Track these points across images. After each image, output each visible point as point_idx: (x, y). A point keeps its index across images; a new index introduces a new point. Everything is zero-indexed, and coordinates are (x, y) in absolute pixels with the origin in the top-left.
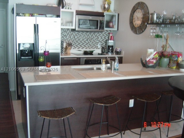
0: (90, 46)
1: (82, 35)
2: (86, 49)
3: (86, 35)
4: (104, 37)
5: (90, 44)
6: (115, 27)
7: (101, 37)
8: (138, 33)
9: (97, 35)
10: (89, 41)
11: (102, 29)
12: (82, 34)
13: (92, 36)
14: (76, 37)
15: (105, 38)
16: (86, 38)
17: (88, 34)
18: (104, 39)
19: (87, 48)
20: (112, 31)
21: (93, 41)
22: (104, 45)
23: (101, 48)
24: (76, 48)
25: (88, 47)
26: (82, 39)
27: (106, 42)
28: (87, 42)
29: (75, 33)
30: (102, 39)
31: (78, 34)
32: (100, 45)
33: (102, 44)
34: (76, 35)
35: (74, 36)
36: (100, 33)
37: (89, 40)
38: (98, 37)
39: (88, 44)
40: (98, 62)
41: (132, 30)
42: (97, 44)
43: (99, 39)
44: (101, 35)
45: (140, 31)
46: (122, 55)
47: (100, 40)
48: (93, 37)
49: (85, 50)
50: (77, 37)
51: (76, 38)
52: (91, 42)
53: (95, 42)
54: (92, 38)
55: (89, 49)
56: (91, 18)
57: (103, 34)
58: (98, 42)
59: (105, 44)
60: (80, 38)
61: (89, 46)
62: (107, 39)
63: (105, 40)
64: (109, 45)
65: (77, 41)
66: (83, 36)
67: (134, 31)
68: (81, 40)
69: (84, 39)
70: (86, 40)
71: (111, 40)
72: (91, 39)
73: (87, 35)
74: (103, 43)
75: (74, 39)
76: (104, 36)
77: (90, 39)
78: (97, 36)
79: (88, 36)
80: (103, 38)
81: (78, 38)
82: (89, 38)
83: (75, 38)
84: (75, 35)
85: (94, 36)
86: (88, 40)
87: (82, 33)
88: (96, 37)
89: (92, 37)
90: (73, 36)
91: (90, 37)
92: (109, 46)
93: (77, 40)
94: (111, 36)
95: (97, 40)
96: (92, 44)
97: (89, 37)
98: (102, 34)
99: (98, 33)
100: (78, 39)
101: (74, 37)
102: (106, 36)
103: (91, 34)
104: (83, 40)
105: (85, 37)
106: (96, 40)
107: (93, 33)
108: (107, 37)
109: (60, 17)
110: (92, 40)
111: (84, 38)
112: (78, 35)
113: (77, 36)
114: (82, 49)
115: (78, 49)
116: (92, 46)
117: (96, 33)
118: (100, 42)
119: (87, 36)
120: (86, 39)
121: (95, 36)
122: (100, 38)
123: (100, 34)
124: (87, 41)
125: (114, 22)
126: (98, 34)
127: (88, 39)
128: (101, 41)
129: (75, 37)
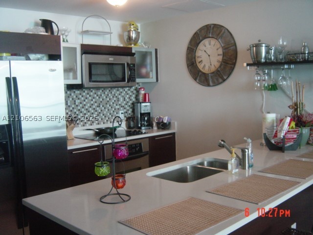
0: (105, 117)
1: (88, 96)
2: (98, 124)
3: (95, 95)
4: (128, 96)
5: (105, 112)
6: (151, 77)
7: (123, 96)
8: (211, 84)
9: (116, 95)
10: (103, 108)
11: (132, 81)
12: (88, 94)
13: (106, 97)
14: (77, 102)
15: (129, 98)
16: (96, 102)
17: (99, 93)
18: (128, 100)
19: (101, 122)
20: (141, 84)
21: (110, 108)
22: (130, 112)
23: (125, 119)
24: (80, 126)
25: (102, 119)
26: (89, 105)
27: (134, 107)
28: (100, 111)
29: (74, 92)
30: (125, 102)
31: (80, 94)
32: (122, 113)
33: (125, 110)
34: (77, 97)
35: (73, 99)
36: (121, 90)
37: (103, 106)
38: (118, 99)
39: (102, 115)
40: (136, 150)
41: (195, 79)
42: (117, 113)
43: (120, 103)
44: (123, 94)
45: (217, 80)
46: (174, 129)
47: (122, 102)
48: (110, 99)
49: (95, 126)
50: (79, 101)
51: (77, 104)
52: (107, 110)
53: (113, 109)
54: (108, 101)
55: (104, 123)
56: (111, 59)
57: (126, 92)
58: (118, 109)
59: (131, 110)
60: (85, 103)
61: (103, 117)
62: (134, 100)
63: (131, 102)
64: (143, 112)
65: (79, 110)
66: (90, 98)
67: (199, 80)
68: (87, 107)
69: (92, 105)
70: (98, 106)
71: (145, 101)
72: (106, 104)
73: (97, 96)
74: (128, 108)
75: (73, 106)
76: (128, 94)
77: (104, 102)
78: (116, 97)
79: (99, 98)
80: (126, 98)
81: (81, 103)
82: (101, 102)
83: (75, 104)
84: (75, 97)
85: (111, 97)
86: (101, 106)
87: (89, 92)
88: (115, 99)
89: (108, 99)
90: (71, 99)
91: (103, 99)
92: (142, 114)
93: (79, 108)
94: (145, 95)
95: (117, 105)
96: (109, 114)
97: (101, 100)
98: (124, 92)
99: (118, 90)
100: (81, 105)
101: (73, 102)
102: (131, 94)
103: (104, 93)
104: (90, 107)
105: (94, 100)
106: (115, 105)
107: (108, 91)
108: (134, 96)
109: (60, 60)
110: (108, 106)
111: (92, 102)
112: (80, 96)
113: (79, 99)
114: (91, 125)
115: (84, 126)
116: (109, 118)
117: (115, 91)
118: (122, 108)
119: (97, 98)
120: (96, 104)
121: (113, 97)
122: (121, 99)
123: (121, 92)
124: (98, 109)
125: (149, 67)
126: (118, 92)
127: (99, 104)
128: (123, 105)
129: (75, 101)
